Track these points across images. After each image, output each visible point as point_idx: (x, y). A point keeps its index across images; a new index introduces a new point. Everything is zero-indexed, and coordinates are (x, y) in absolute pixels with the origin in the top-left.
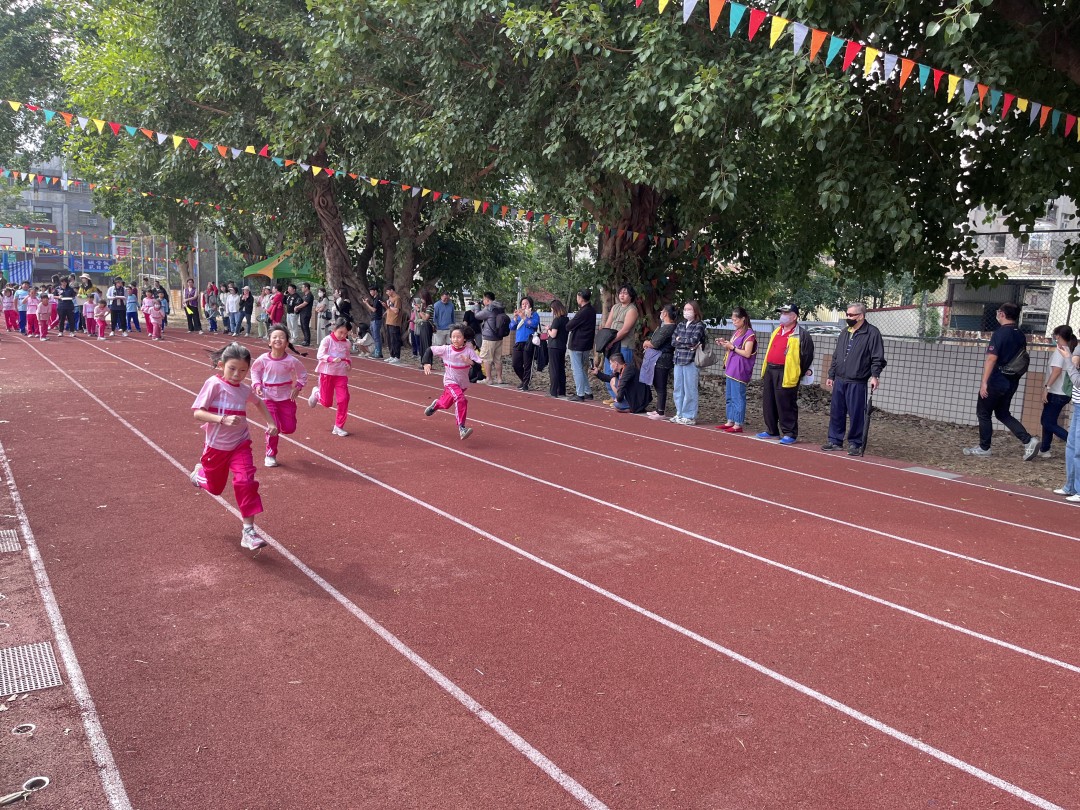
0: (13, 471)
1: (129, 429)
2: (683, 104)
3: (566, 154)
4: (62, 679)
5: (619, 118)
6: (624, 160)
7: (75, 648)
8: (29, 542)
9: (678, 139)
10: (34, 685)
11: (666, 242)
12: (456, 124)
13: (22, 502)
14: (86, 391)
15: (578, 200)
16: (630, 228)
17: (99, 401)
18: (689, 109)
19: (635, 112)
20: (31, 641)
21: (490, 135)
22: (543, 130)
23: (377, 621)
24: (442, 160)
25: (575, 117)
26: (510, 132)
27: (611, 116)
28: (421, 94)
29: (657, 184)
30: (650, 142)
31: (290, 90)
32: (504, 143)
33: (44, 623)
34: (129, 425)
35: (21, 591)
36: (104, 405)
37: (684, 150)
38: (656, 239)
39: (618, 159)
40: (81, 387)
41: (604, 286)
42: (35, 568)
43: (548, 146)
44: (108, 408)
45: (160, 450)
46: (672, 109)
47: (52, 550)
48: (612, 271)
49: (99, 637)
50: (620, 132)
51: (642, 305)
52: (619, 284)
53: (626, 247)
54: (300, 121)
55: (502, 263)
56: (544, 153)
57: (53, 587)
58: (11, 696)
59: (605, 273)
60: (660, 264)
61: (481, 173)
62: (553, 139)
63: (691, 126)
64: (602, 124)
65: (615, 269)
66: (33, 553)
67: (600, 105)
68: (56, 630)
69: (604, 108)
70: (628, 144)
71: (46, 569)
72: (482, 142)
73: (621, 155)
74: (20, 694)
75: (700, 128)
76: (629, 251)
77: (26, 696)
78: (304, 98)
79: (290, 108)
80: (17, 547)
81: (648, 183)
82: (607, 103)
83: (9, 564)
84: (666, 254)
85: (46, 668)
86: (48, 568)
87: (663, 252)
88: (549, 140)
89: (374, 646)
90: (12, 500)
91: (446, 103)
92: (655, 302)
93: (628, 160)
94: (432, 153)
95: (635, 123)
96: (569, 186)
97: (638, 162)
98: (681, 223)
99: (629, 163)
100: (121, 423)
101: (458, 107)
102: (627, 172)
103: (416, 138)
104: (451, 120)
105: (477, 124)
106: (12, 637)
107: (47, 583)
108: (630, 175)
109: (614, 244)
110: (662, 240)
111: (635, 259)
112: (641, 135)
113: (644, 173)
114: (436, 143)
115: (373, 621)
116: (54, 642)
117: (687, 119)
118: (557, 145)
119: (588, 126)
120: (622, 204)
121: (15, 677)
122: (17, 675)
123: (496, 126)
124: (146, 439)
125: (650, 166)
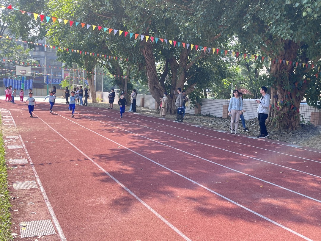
0: (32, 159)
1: (72, 146)
2: (307, 3)
3: (253, 27)
4: (56, 232)
5: (277, 11)
6: (280, 30)
7: (59, 222)
8: (40, 185)
9: (306, 19)
10: (46, 233)
11: (302, 65)
12: (205, 17)
13: (36, 171)
14: (55, 131)
15: (259, 48)
16: (284, 59)
17: (60, 135)
18: (309, 5)
19: (285, 8)
20: (44, 219)
21: (219, 21)
22: (243, 18)
23: (169, 221)
24: (198, 33)
25: (257, 12)
26: (228, 19)
27: (274, 10)
28: (189, 5)
29: (295, 39)
30: (292, 21)
31: (135, 7)
32: (225, 24)
33: (48, 213)
34: (72, 144)
35: (39, 202)
36: (62, 137)
37: (309, 24)
38: (297, 64)
39: (277, 29)
40: (53, 129)
41: (272, 86)
42: (43, 194)
43: (245, 24)
44: (64, 137)
45: (84, 154)
46: (301, 6)
47: (48, 189)
48: (275, 80)
49: (67, 219)
50: (278, 17)
51: (290, 95)
52: (279, 85)
53: (282, 68)
54: (139, 20)
55: (224, 77)
56: (243, 28)
57: (50, 201)
58: (39, 236)
59: (272, 80)
60: (299, 75)
61: (215, 38)
62: (248, 21)
63: (311, 12)
64: (270, 14)
65: (277, 78)
66: (42, 189)
67: (269, 5)
68: (52, 216)
69: (271, 7)
70: (282, 22)
71: (47, 195)
72: (215, 24)
73: (278, 27)
74: (42, 236)
75: (315, 13)
76: (284, 70)
77: (43, 237)
78: (141, 10)
79: (136, 15)
80: (36, 187)
81: (291, 39)
82: (272, 5)
83: (34, 192)
84: (302, 71)
85: (50, 228)
86: (47, 194)
87: (301, 70)
88: (245, 22)
89: (168, 230)
90: (33, 170)
91: (200, 9)
92: (297, 93)
93: (282, 29)
94: (193, 30)
95: (285, 13)
96: (255, 42)
97: (287, 30)
98: (308, 56)
99: (282, 31)
100: (69, 143)
101: (206, 10)
102: (281, 35)
103: (187, 24)
104: (202, 15)
105: (213, 17)
106: (37, 217)
107: (48, 200)
108: (282, 36)
109: (277, 67)
110: (300, 64)
111: (287, 74)
112: (289, 18)
113: (289, 35)
114: (196, 26)
115: (167, 221)
116: (52, 220)
117: (309, 10)
118: (249, 24)
119: (263, 15)
120: (280, 48)
121: (39, 230)
122: (40, 230)
123: (221, 18)
124: (78, 150)
125: (292, 32)
